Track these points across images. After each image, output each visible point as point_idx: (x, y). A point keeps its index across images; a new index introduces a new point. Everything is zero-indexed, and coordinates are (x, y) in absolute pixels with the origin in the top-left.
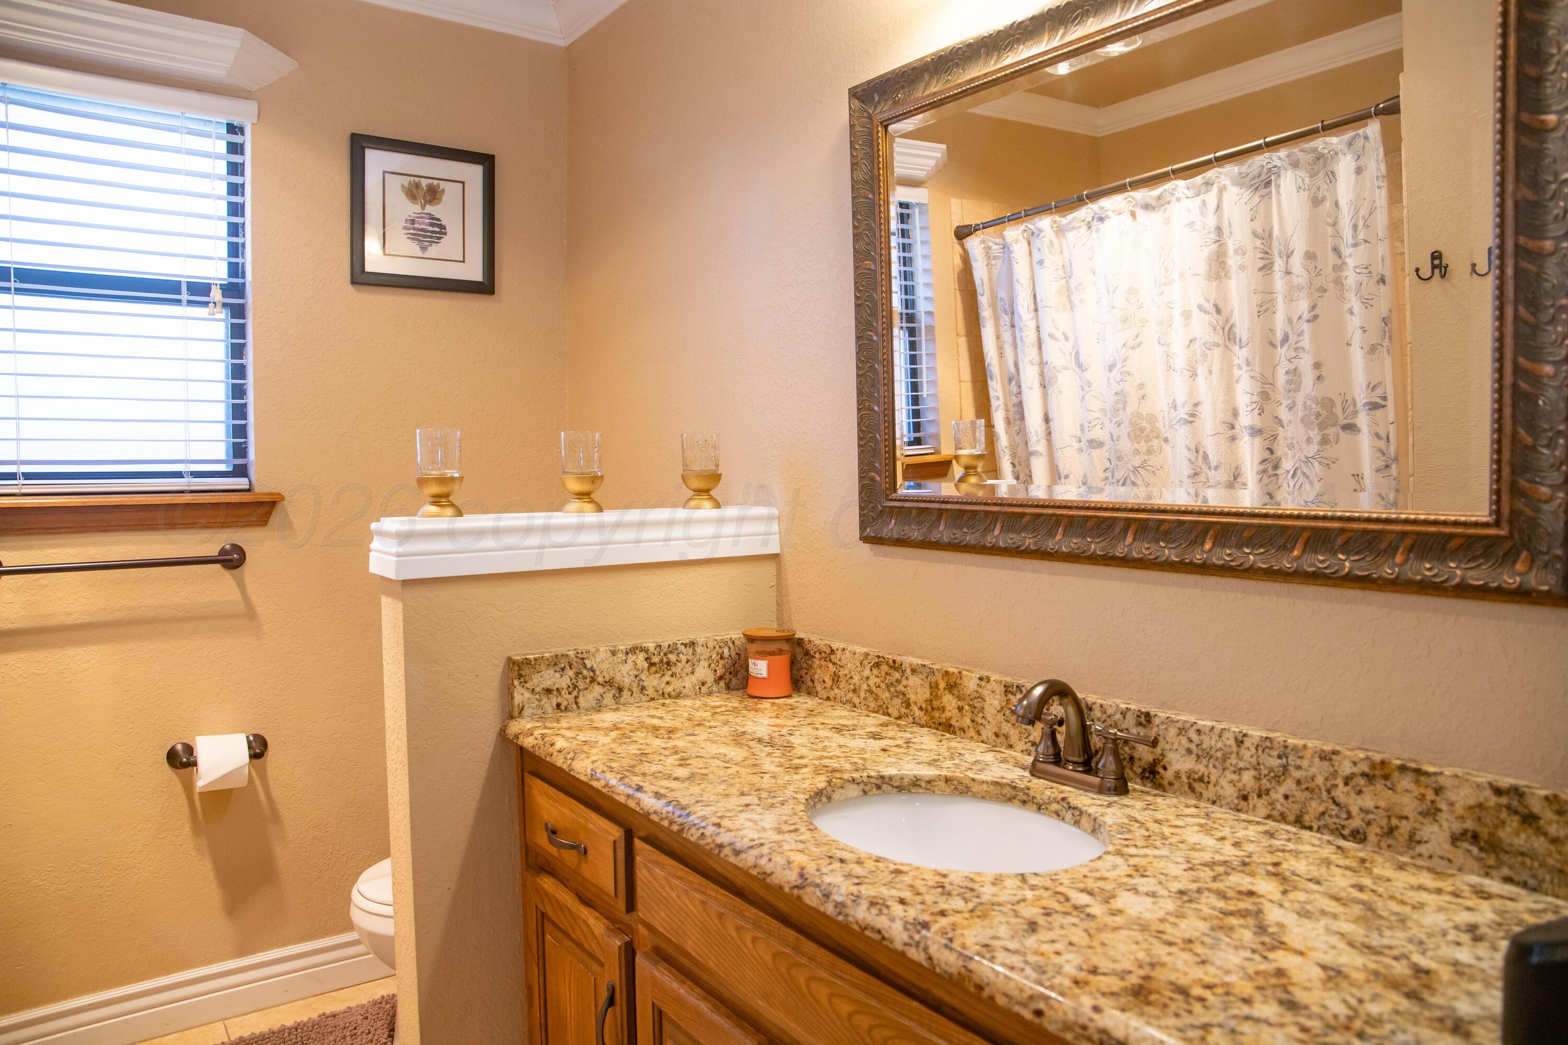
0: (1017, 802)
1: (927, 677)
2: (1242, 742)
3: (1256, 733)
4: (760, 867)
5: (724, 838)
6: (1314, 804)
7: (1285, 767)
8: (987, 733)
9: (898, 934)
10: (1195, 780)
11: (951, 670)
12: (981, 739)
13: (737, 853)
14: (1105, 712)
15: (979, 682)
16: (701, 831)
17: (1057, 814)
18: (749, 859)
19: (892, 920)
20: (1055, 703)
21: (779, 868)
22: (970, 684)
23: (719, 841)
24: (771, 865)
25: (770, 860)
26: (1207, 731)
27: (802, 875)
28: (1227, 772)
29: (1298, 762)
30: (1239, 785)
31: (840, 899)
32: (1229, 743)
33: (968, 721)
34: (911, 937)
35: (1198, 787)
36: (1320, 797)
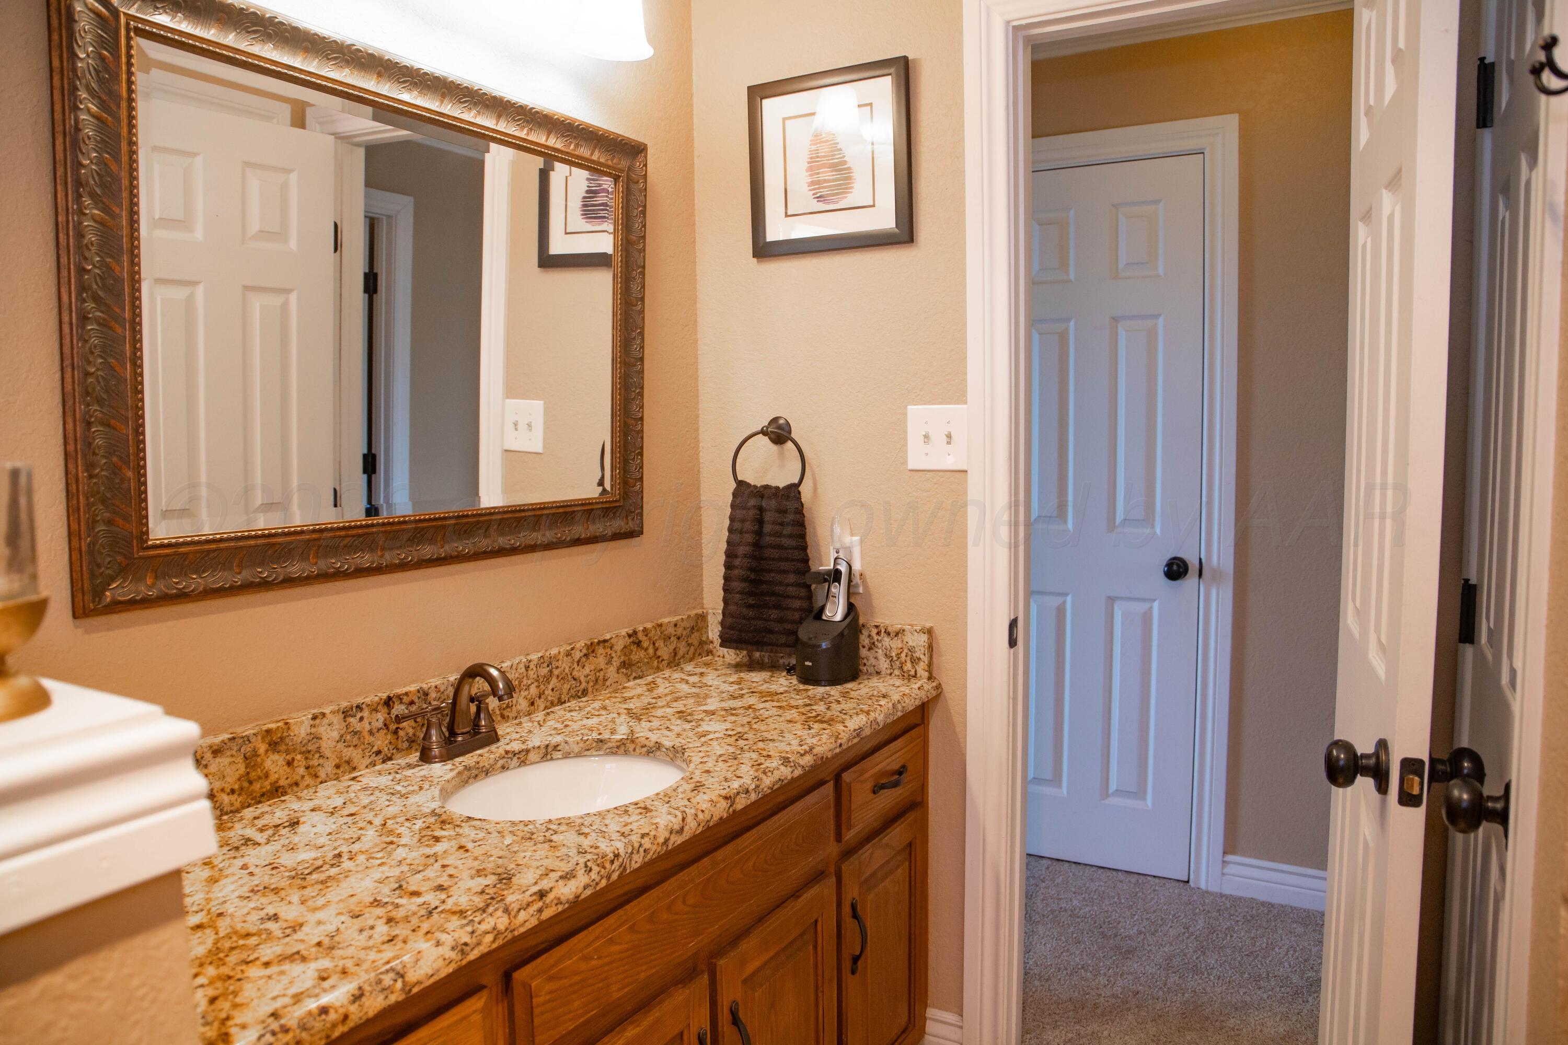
0: (471, 780)
1: (240, 750)
2: (529, 667)
3: (534, 657)
4: (703, 821)
5: (662, 835)
6: (565, 686)
7: (551, 671)
8: (328, 768)
9: (786, 772)
10: (504, 709)
11: (273, 726)
12: (319, 780)
13: (681, 831)
14: (439, 691)
15: (312, 722)
16: (642, 850)
17: (503, 767)
18: (692, 825)
19: (778, 769)
20: (396, 704)
21: (712, 809)
22: (301, 730)
23: (661, 840)
24: (707, 812)
25: (703, 811)
26: (508, 669)
27: (726, 798)
28: (522, 692)
29: (557, 664)
30: (529, 697)
31: (753, 786)
32: (521, 671)
33: (301, 771)
34: (791, 767)
35: (506, 713)
36: (568, 681)
